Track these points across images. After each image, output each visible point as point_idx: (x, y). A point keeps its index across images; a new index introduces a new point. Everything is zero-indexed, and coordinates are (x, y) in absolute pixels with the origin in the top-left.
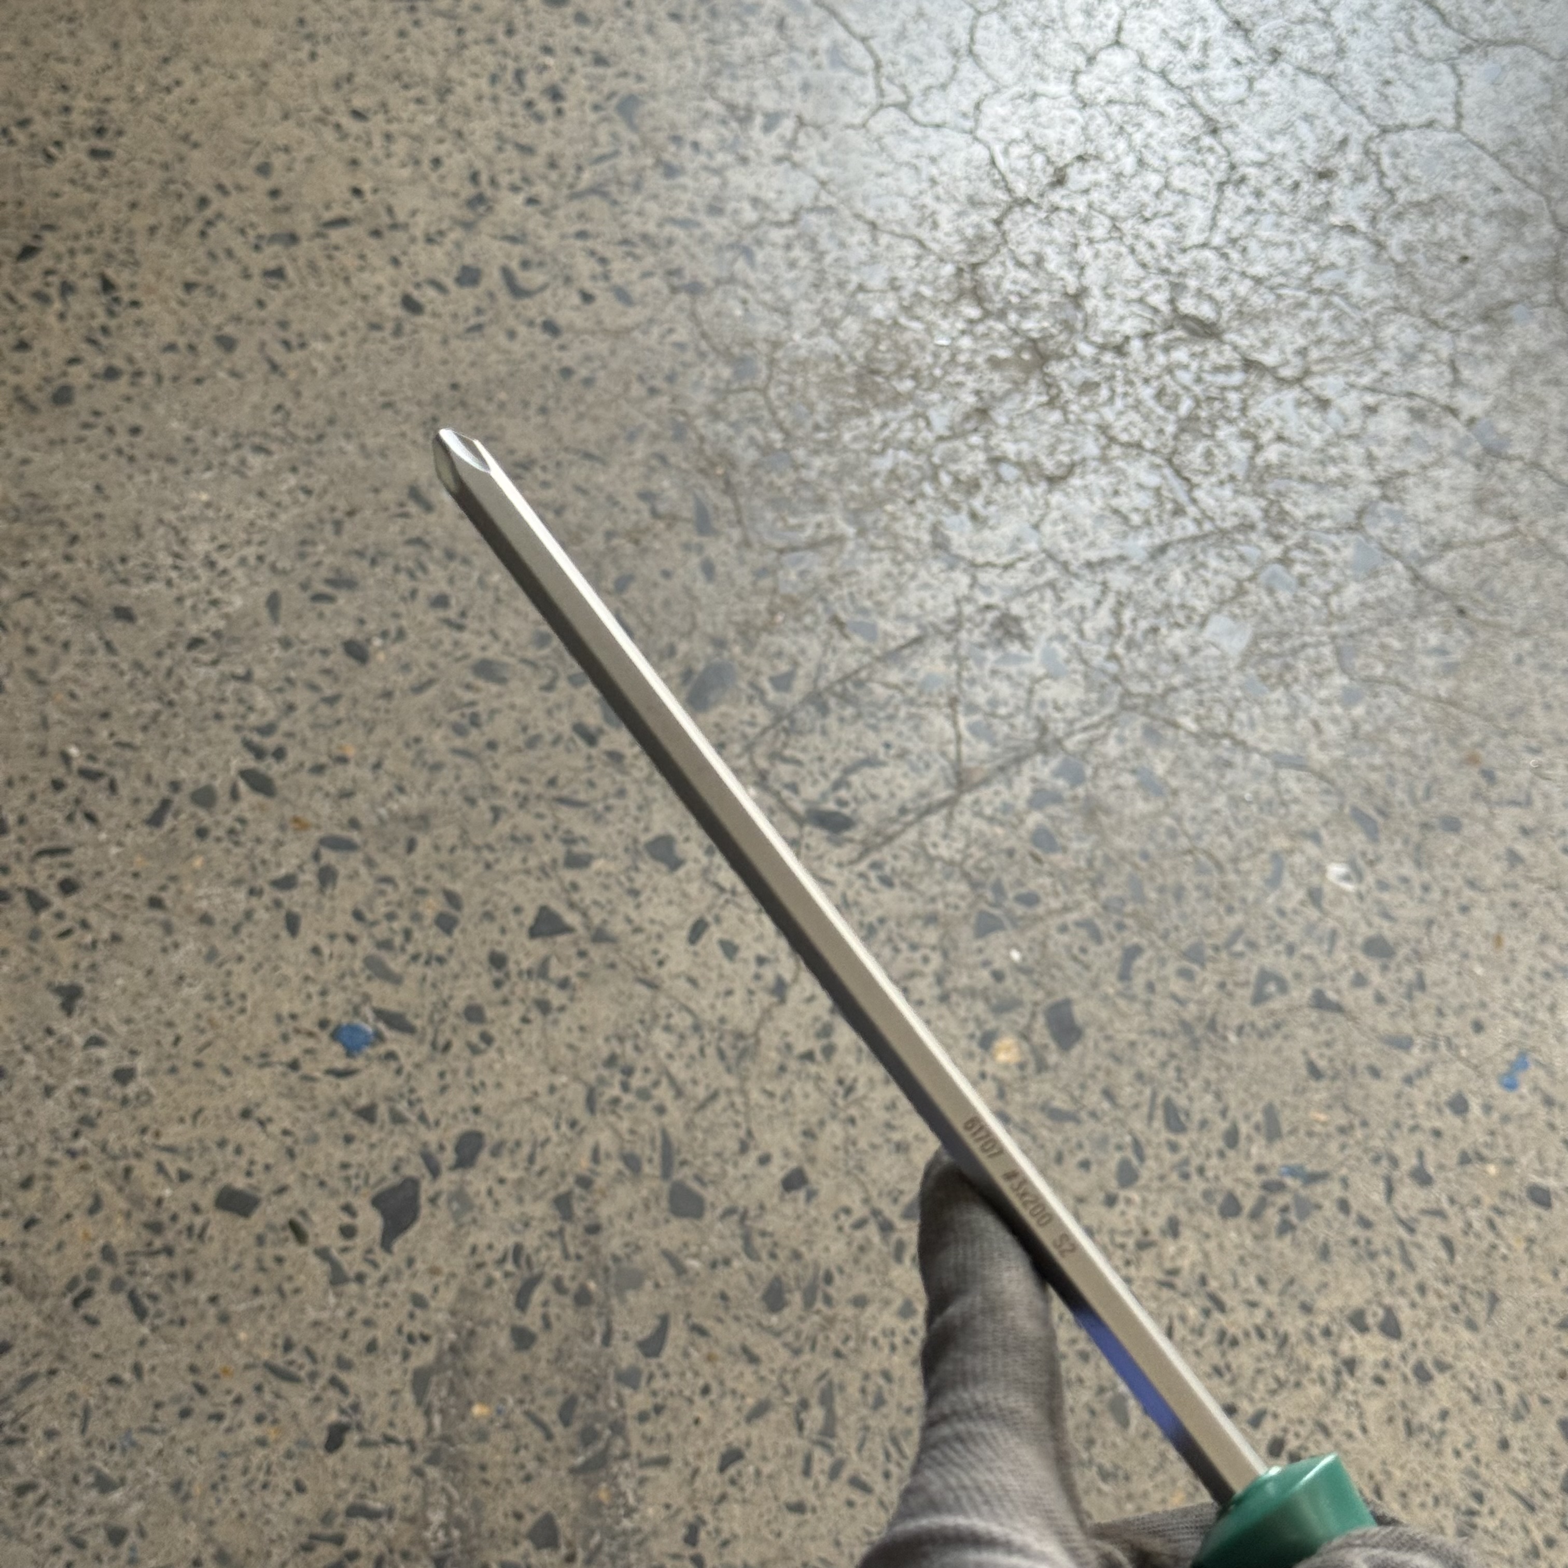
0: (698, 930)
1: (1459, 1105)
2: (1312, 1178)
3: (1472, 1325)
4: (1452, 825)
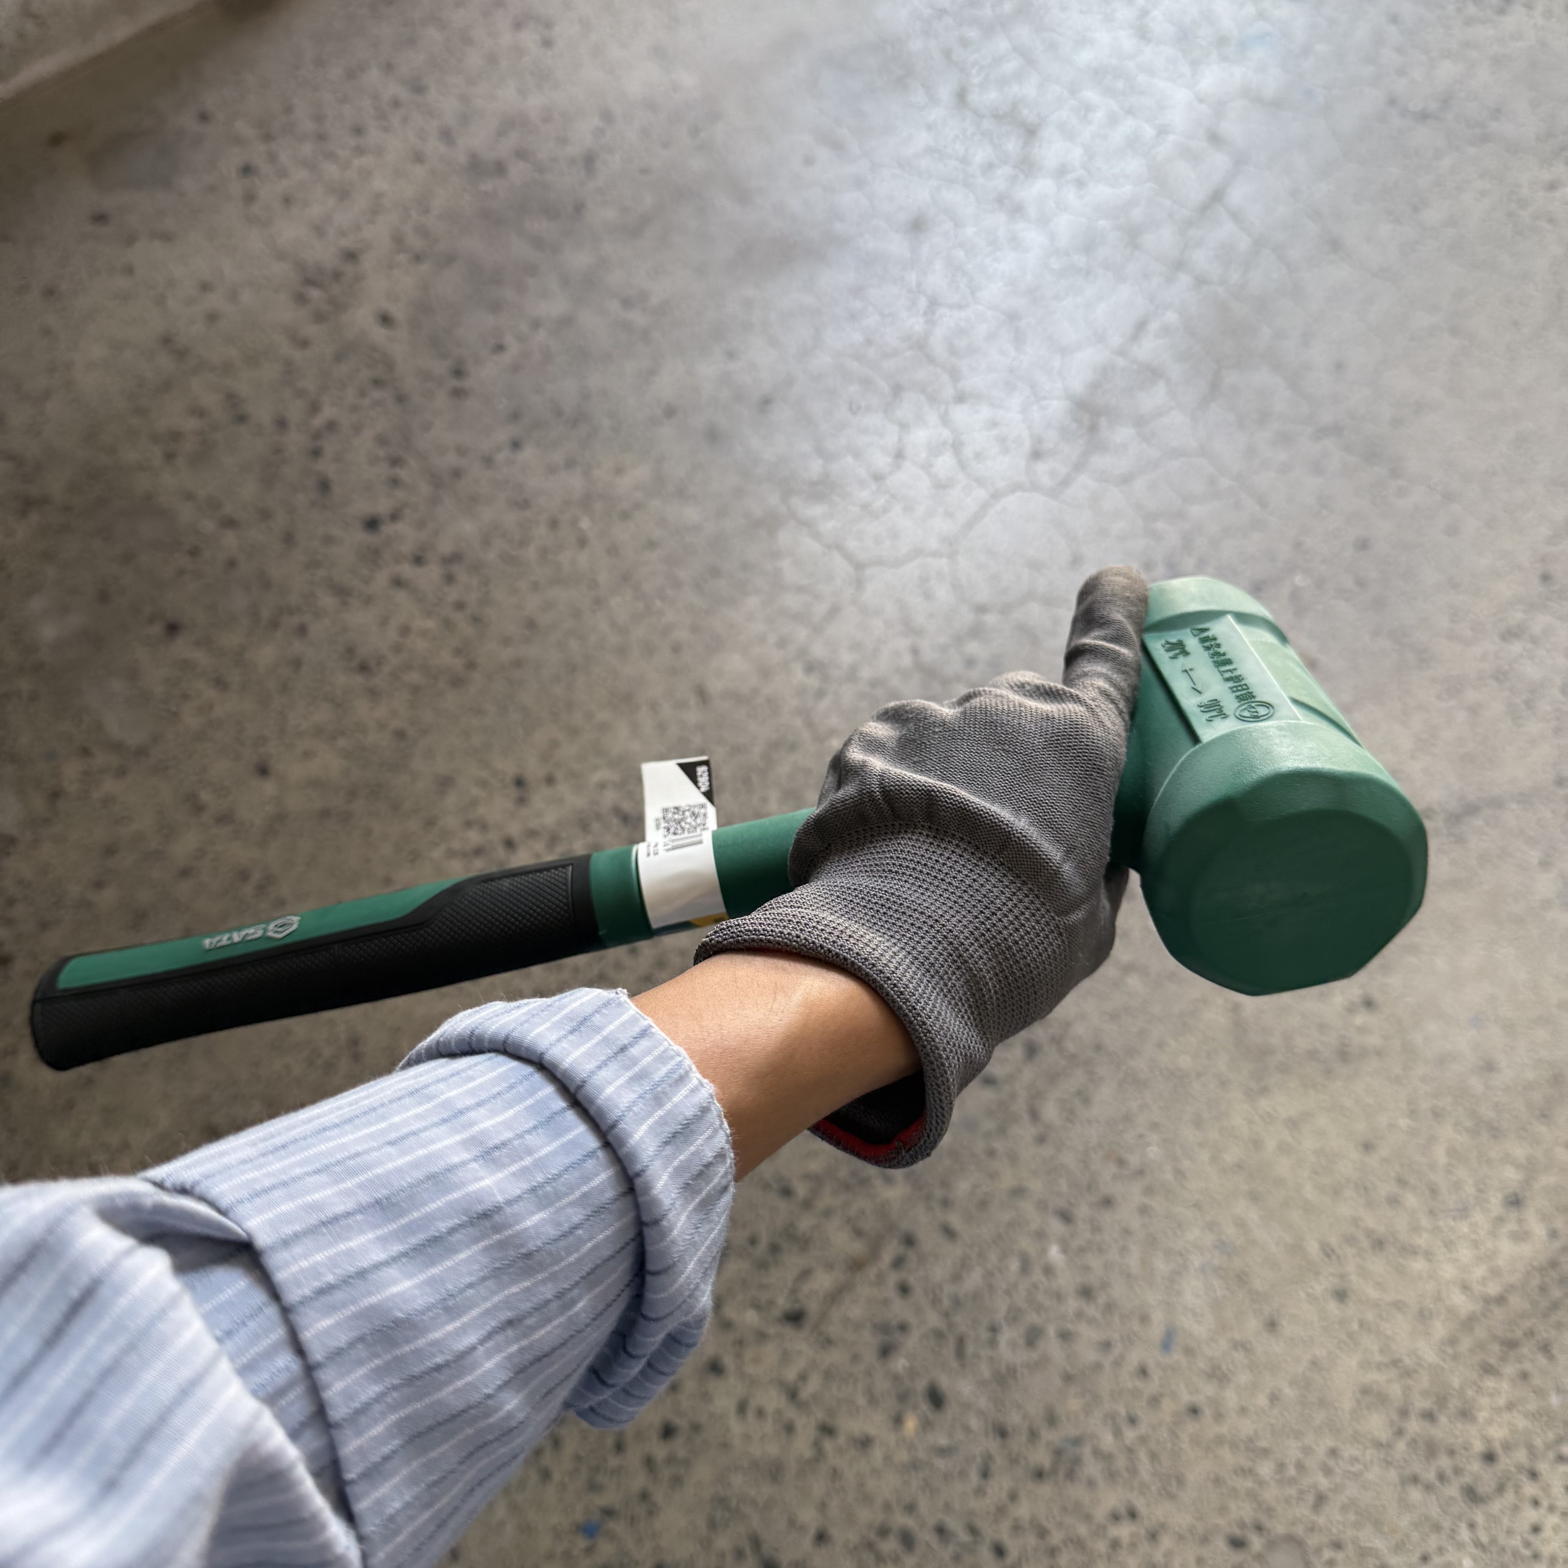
0: (742, 1408)
1: (1143, 1372)
2: (1077, 1441)
3: (1171, 1497)
4: (1107, 1202)
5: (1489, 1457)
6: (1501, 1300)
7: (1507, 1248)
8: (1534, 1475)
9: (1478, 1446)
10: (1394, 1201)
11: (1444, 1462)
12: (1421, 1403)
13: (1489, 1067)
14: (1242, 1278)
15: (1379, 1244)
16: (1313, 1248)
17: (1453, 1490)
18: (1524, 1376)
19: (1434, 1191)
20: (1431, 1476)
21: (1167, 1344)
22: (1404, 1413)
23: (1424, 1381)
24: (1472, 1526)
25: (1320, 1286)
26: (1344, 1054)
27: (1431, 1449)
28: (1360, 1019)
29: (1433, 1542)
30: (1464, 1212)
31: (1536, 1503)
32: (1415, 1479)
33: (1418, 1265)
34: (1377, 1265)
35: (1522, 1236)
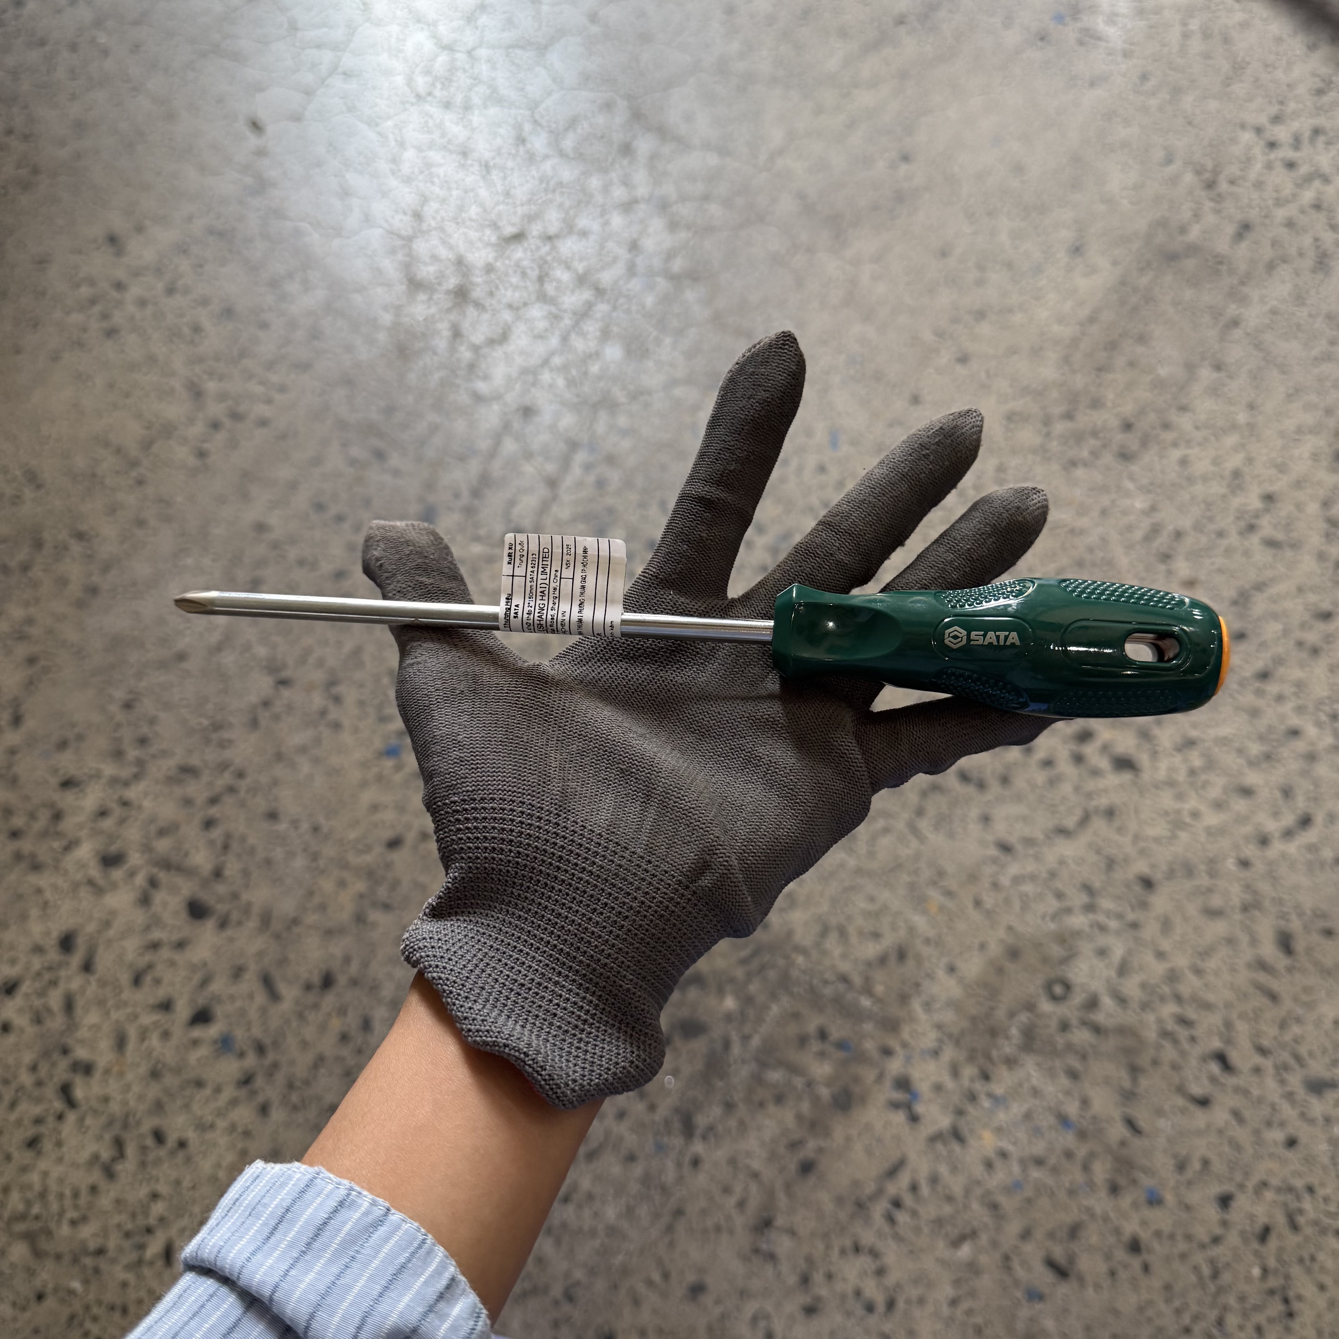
5: (1128, 426)
6: (1092, 319)
7: (1083, 284)
8: (1167, 426)
9: (1114, 422)
10: (980, 283)
11: (1093, 442)
12: (1057, 410)
13: (1019, 169)
14: (878, 376)
15: (980, 315)
16: (928, 336)
17: (1108, 458)
18: (1132, 364)
19: (1009, 265)
20: (1085, 454)
21: (834, 443)
22: (1047, 421)
23: (1055, 394)
24: (1131, 478)
25: (945, 357)
26: (900, 197)
27: (1079, 438)
28: (904, 168)
29: (1105, 500)
30: (1038, 270)
31: (1175, 445)
32: (1073, 463)
33: (1018, 318)
34: (985, 329)
35: (1092, 270)
